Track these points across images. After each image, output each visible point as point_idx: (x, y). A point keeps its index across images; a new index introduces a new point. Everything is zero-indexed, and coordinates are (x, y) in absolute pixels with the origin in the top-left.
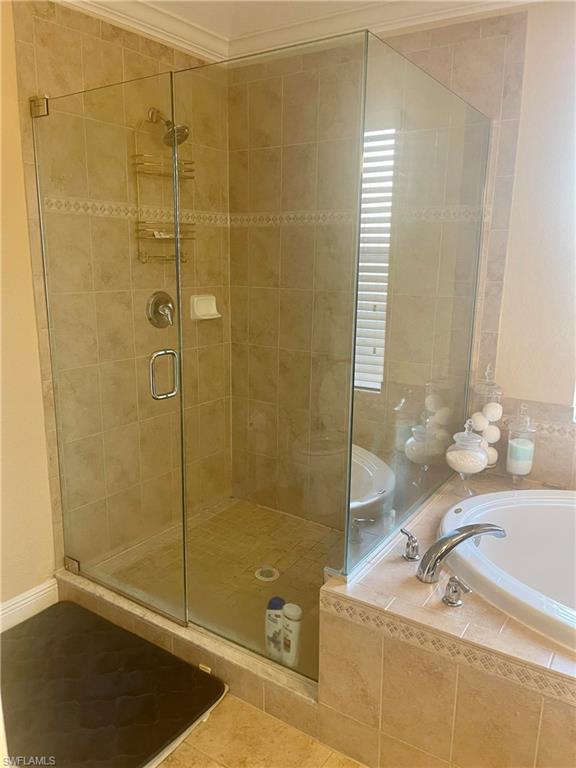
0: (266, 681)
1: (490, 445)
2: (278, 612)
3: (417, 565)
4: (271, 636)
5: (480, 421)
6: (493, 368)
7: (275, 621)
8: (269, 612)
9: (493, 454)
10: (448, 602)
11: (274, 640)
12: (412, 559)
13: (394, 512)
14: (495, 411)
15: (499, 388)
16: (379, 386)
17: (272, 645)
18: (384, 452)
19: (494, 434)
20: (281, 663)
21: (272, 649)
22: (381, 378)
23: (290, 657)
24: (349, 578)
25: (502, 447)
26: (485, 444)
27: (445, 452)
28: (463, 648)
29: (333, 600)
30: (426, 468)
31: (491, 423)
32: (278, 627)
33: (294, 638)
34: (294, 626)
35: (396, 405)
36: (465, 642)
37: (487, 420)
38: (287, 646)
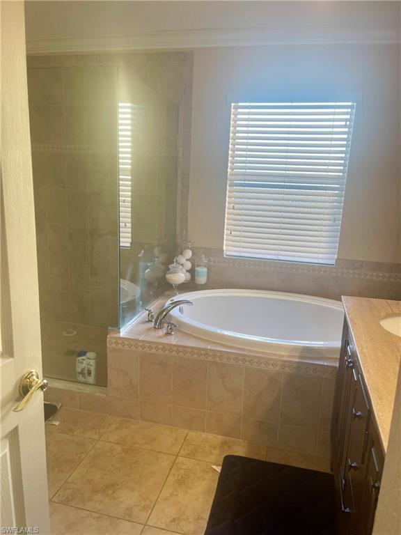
0: (79, 392)
1: (187, 271)
2: (84, 357)
3: (153, 323)
4: (80, 371)
5: (182, 259)
6: (187, 232)
7: (82, 363)
8: (78, 359)
9: (189, 275)
10: (168, 334)
11: (82, 373)
12: (151, 321)
13: (141, 303)
14: (189, 254)
15: (190, 242)
16: (129, 245)
17: (81, 376)
18: (134, 280)
19: (189, 265)
20: (86, 384)
21: (81, 378)
22: (130, 240)
23: (91, 379)
24: (121, 330)
25: (192, 271)
26: (185, 271)
27: (165, 275)
28: (175, 349)
29: (114, 341)
30: (156, 284)
31: (187, 260)
32: (84, 365)
33: (93, 369)
34: (93, 362)
35: (139, 254)
36: (175, 346)
37: (185, 258)
38: (89, 374)
